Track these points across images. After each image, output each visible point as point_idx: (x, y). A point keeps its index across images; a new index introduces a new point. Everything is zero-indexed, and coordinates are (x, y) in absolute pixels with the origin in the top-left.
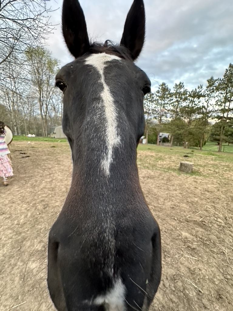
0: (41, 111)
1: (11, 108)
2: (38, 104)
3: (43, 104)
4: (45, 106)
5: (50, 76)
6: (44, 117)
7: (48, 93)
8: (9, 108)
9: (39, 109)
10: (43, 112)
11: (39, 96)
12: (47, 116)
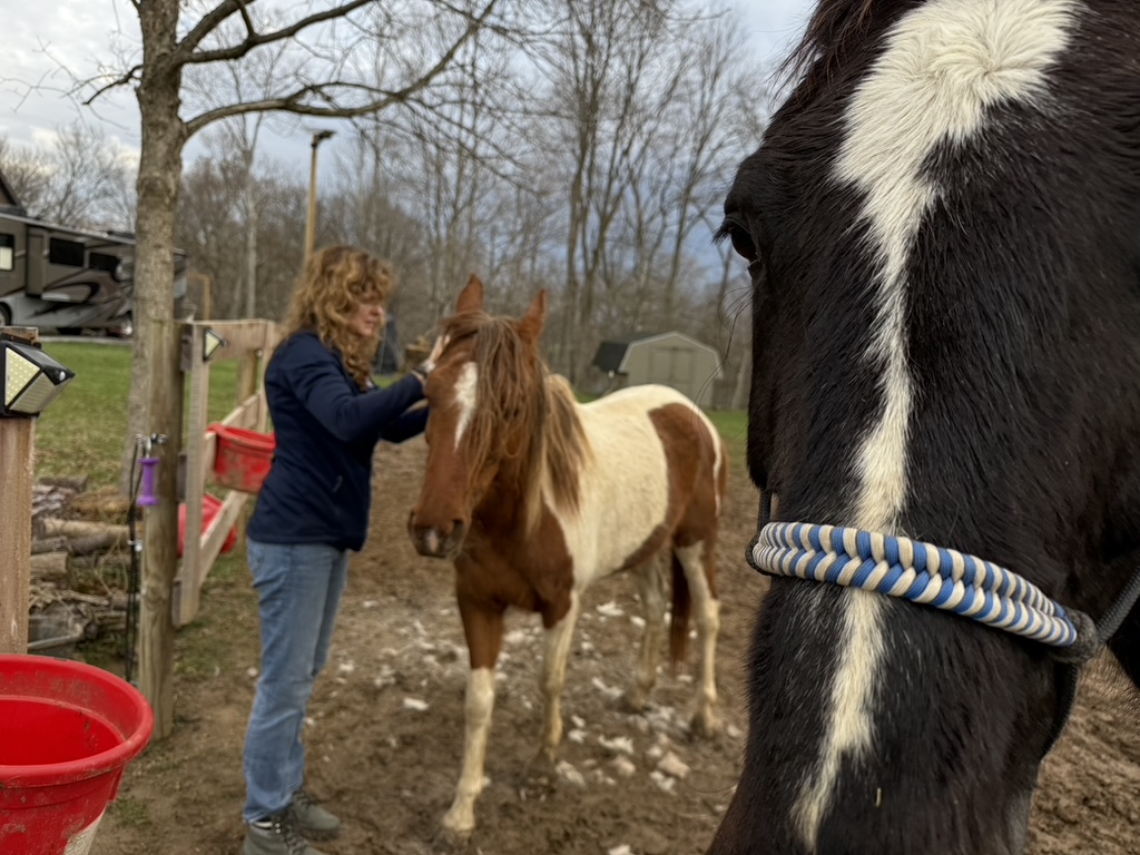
0: (571, 251)
1: (443, 231)
2: (566, 211)
3: (585, 211)
4: (593, 219)
5: (642, 57)
6: (581, 279)
7: (619, 152)
8: (434, 234)
9: (565, 239)
10: (579, 252)
11: (574, 170)
12: (596, 275)
